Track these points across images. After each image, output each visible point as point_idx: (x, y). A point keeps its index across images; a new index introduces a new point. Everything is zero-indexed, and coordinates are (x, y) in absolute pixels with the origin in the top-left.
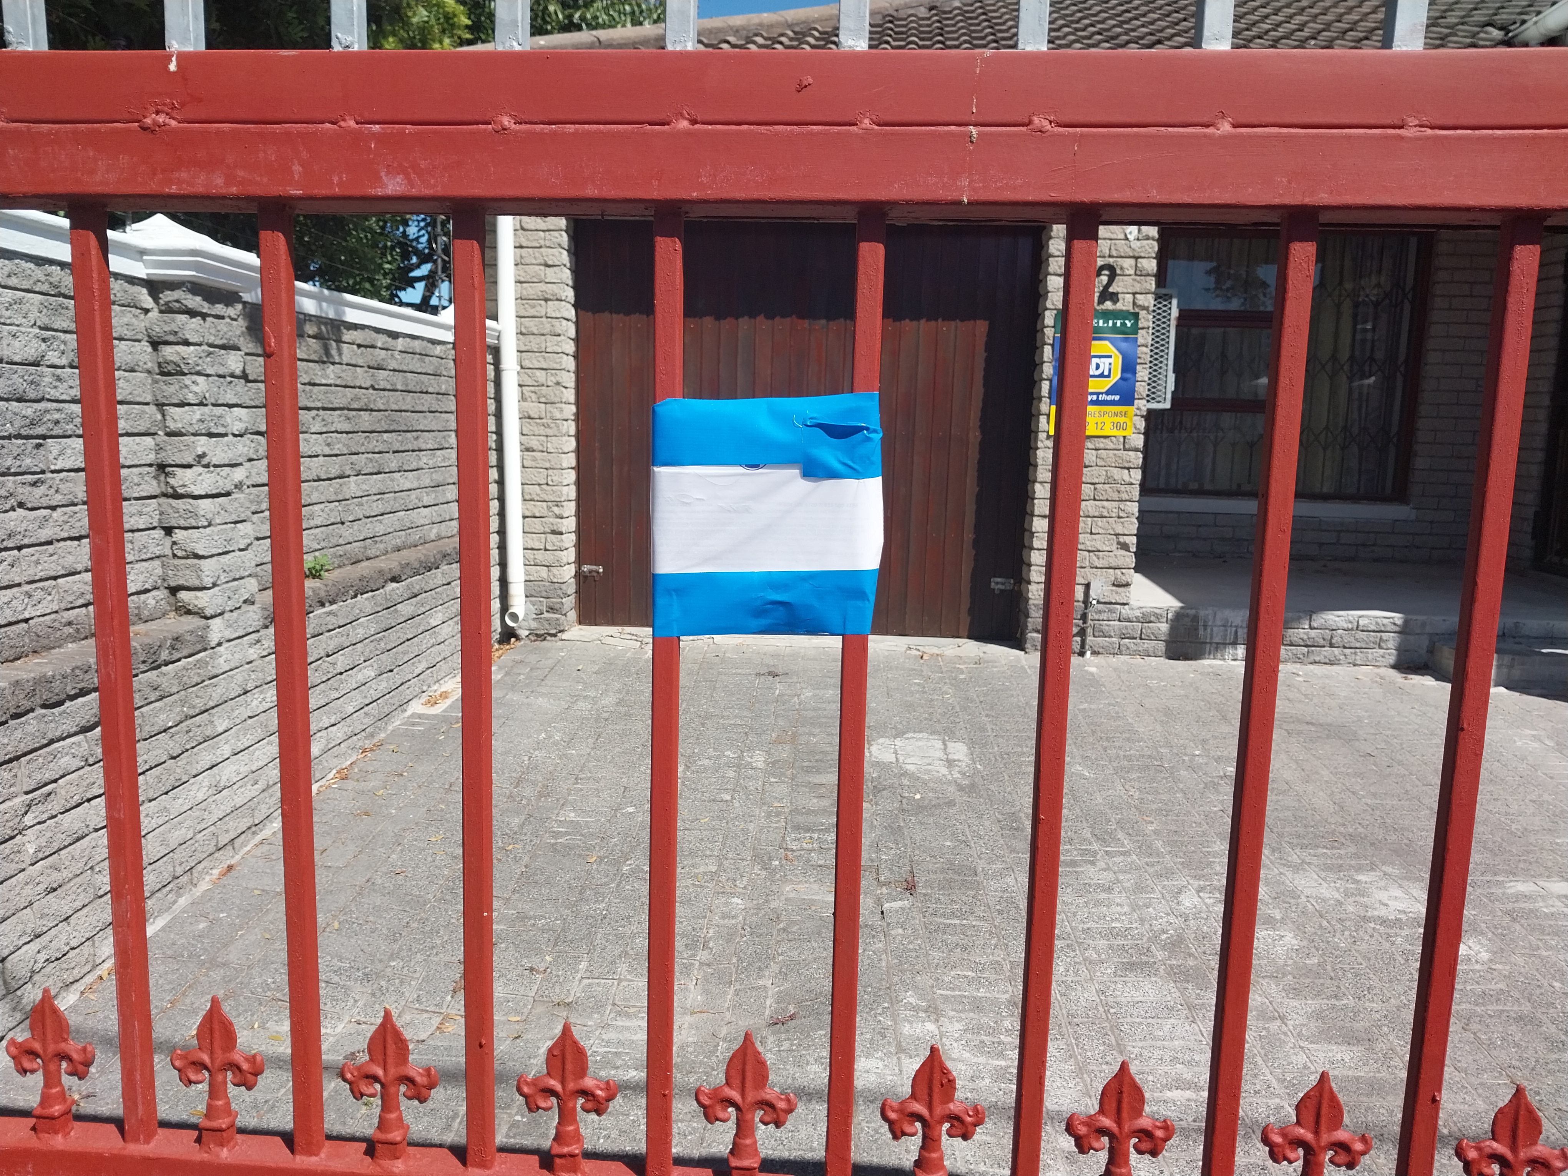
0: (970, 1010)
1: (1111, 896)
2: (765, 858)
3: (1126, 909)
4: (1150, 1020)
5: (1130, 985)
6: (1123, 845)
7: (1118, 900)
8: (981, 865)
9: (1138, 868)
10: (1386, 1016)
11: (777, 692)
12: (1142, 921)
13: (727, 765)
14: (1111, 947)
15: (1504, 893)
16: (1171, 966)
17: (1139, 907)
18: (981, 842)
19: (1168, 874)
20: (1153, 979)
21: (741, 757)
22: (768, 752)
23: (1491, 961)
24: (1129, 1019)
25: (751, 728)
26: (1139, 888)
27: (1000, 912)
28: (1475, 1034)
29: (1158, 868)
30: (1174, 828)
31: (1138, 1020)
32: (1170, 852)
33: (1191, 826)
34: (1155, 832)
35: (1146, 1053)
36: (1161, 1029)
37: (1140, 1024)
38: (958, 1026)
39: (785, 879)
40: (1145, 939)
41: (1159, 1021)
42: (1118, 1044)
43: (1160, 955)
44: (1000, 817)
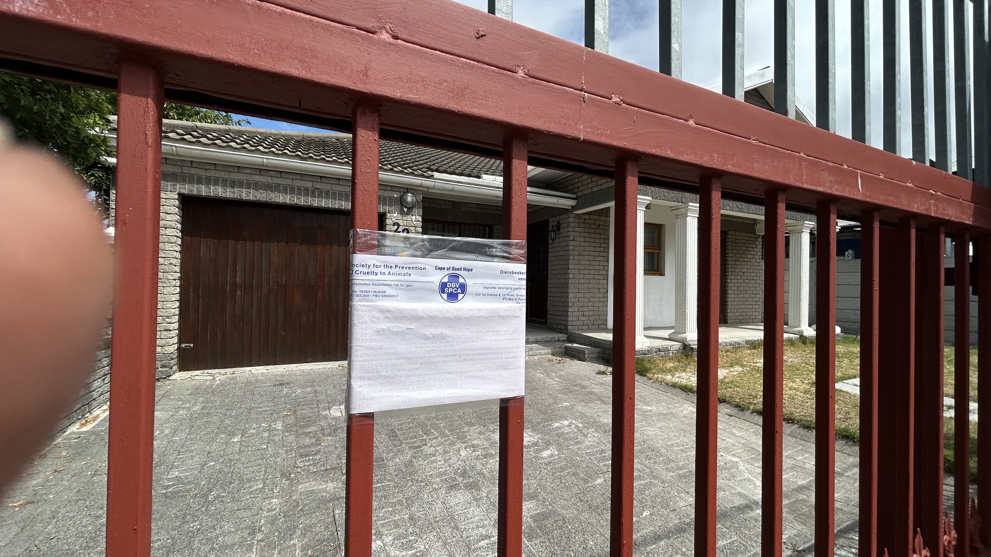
0: (395, 528)
1: (436, 458)
2: (287, 474)
3: (443, 462)
4: (464, 511)
5: (453, 496)
6: (435, 435)
7: (439, 459)
8: (385, 455)
9: (442, 443)
10: (538, 485)
11: (285, 392)
12: (449, 466)
13: (264, 431)
14: (441, 480)
15: (553, 428)
16: (465, 483)
17: (447, 460)
18: (383, 445)
19: (452, 444)
20: (460, 491)
21: (270, 426)
22: (283, 421)
23: (558, 454)
24: (456, 513)
25: (274, 411)
26: (445, 452)
27: (396, 476)
28: (564, 484)
29: (449, 442)
30: (450, 424)
31: (460, 512)
32: (451, 434)
33: (455, 422)
34: (444, 427)
35: (467, 527)
36: (469, 513)
37: (461, 513)
38: (390, 538)
39: (298, 483)
40: (453, 473)
41: (467, 510)
42: (456, 526)
43: (460, 479)
44: (388, 432)
